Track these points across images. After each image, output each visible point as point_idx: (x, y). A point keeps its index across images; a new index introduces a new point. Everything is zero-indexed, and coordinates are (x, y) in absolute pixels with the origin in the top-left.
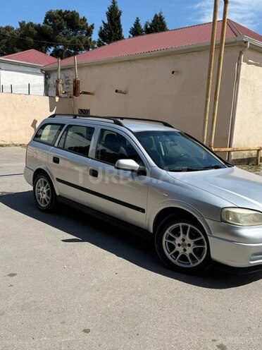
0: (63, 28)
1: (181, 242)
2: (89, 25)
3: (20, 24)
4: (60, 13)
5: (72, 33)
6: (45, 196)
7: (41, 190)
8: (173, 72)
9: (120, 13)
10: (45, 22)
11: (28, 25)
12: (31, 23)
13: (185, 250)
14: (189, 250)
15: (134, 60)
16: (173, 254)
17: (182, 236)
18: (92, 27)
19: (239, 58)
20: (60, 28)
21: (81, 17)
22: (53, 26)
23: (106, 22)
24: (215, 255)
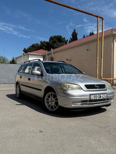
0: (56, 42)
2: (66, 40)
3: (41, 42)
4: (55, 37)
5: (60, 44)
8: (87, 50)
9: (77, 34)
10: (50, 40)
11: (43, 42)
12: (44, 41)
15: (73, 48)
18: (67, 41)
19: (113, 41)
20: (55, 42)
21: (63, 37)
22: (52, 42)
23: (72, 38)
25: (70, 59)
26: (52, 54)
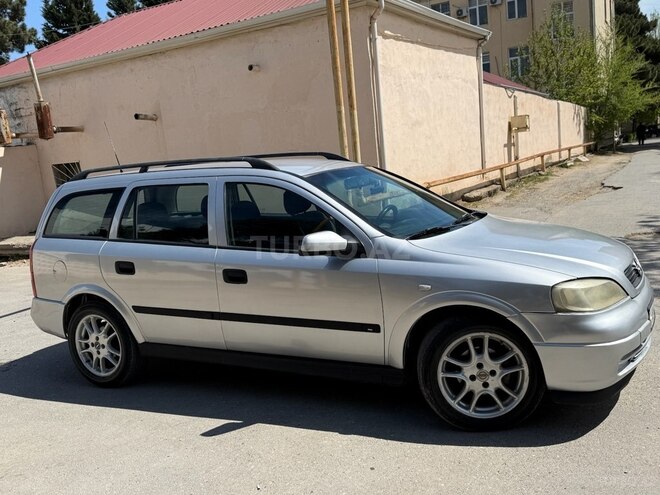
1: (475, 372)
6: (104, 353)
7: (92, 339)
8: (251, 68)
13: (486, 385)
14: (495, 383)
15: (162, 53)
16: (462, 400)
17: (475, 359)
19: (371, 29)
24: (555, 379)
25: (150, 114)
26: (33, 81)
